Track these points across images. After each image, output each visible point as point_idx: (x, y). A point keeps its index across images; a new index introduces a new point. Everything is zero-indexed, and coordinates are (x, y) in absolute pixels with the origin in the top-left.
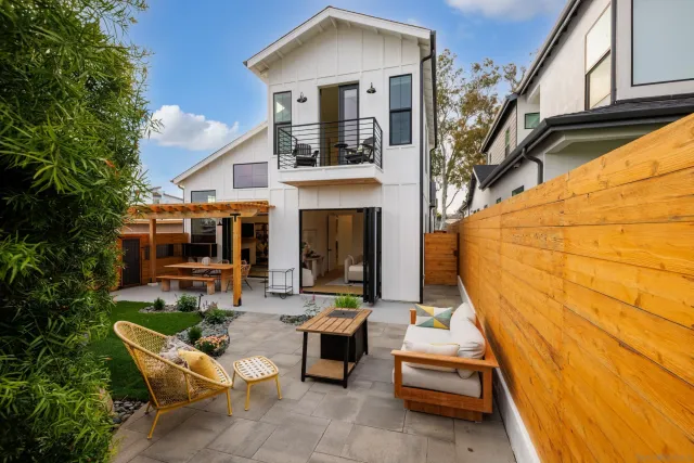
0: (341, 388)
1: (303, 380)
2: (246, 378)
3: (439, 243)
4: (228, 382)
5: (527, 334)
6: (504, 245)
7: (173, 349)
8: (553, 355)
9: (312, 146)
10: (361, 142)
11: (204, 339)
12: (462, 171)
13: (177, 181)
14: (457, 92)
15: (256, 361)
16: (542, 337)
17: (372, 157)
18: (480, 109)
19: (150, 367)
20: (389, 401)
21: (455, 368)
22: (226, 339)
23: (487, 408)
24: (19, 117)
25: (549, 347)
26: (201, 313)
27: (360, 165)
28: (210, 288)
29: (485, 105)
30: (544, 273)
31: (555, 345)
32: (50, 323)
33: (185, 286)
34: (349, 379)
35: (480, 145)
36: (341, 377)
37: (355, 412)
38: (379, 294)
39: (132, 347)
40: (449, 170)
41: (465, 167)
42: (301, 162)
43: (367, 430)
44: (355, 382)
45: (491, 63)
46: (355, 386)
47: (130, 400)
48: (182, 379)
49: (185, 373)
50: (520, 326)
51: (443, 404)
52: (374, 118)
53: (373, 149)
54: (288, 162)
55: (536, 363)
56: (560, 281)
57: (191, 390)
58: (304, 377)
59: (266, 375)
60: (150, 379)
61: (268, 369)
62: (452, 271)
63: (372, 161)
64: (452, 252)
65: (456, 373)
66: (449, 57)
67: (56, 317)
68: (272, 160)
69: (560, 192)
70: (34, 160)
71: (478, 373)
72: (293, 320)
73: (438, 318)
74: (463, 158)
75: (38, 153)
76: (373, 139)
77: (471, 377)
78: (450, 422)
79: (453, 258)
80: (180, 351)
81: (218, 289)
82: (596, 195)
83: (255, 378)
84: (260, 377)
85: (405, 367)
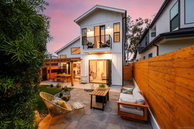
0: (102, 111)
1: (91, 108)
2: (76, 108)
3: (127, 69)
4: (71, 109)
5: (159, 98)
6: (150, 71)
7: (56, 100)
8: (171, 107)
9: (92, 43)
10: (106, 41)
11: (64, 96)
12: (133, 49)
13: (56, 53)
14: (131, 27)
15: (78, 103)
16: (166, 101)
17: (109, 46)
18: (138, 31)
19: (49, 105)
20: (116, 115)
21: (136, 107)
22: (70, 96)
23: (146, 119)
24: (8, 38)
25: (169, 104)
26: (63, 88)
27: (106, 48)
28: (65, 81)
29: (139, 30)
30: (166, 81)
31: (171, 104)
32: (20, 99)
33: (58, 81)
34: (104, 108)
35: (137, 41)
36: (102, 108)
37: (106, 119)
38: (111, 83)
39: (45, 100)
40: (129, 49)
41: (134, 47)
42: (89, 47)
43: (110, 125)
44: (106, 109)
45: (141, 19)
46: (106, 111)
47: (44, 113)
48: (58, 109)
49: (59, 107)
50: (156, 95)
51: (132, 117)
52: (109, 35)
53: (109, 43)
54: (86, 47)
55: (163, 108)
56: (173, 84)
57: (61, 112)
58: (91, 107)
59: (81, 107)
60: (49, 109)
61: (81, 105)
62: (131, 77)
63: (109, 47)
64: (131, 71)
65: (136, 108)
66: (130, 18)
67: (22, 97)
68: (82, 47)
69: (172, 57)
70: (11, 53)
71: (142, 109)
72: (87, 90)
73: (129, 91)
74: (133, 45)
75: (13, 50)
76: (109, 41)
77: (140, 110)
78: (134, 123)
79: (131, 73)
80: (57, 100)
81: (67, 82)
82: (188, 59)
83: (78, 108)
84: (80, 108)
85: (121, 106)
